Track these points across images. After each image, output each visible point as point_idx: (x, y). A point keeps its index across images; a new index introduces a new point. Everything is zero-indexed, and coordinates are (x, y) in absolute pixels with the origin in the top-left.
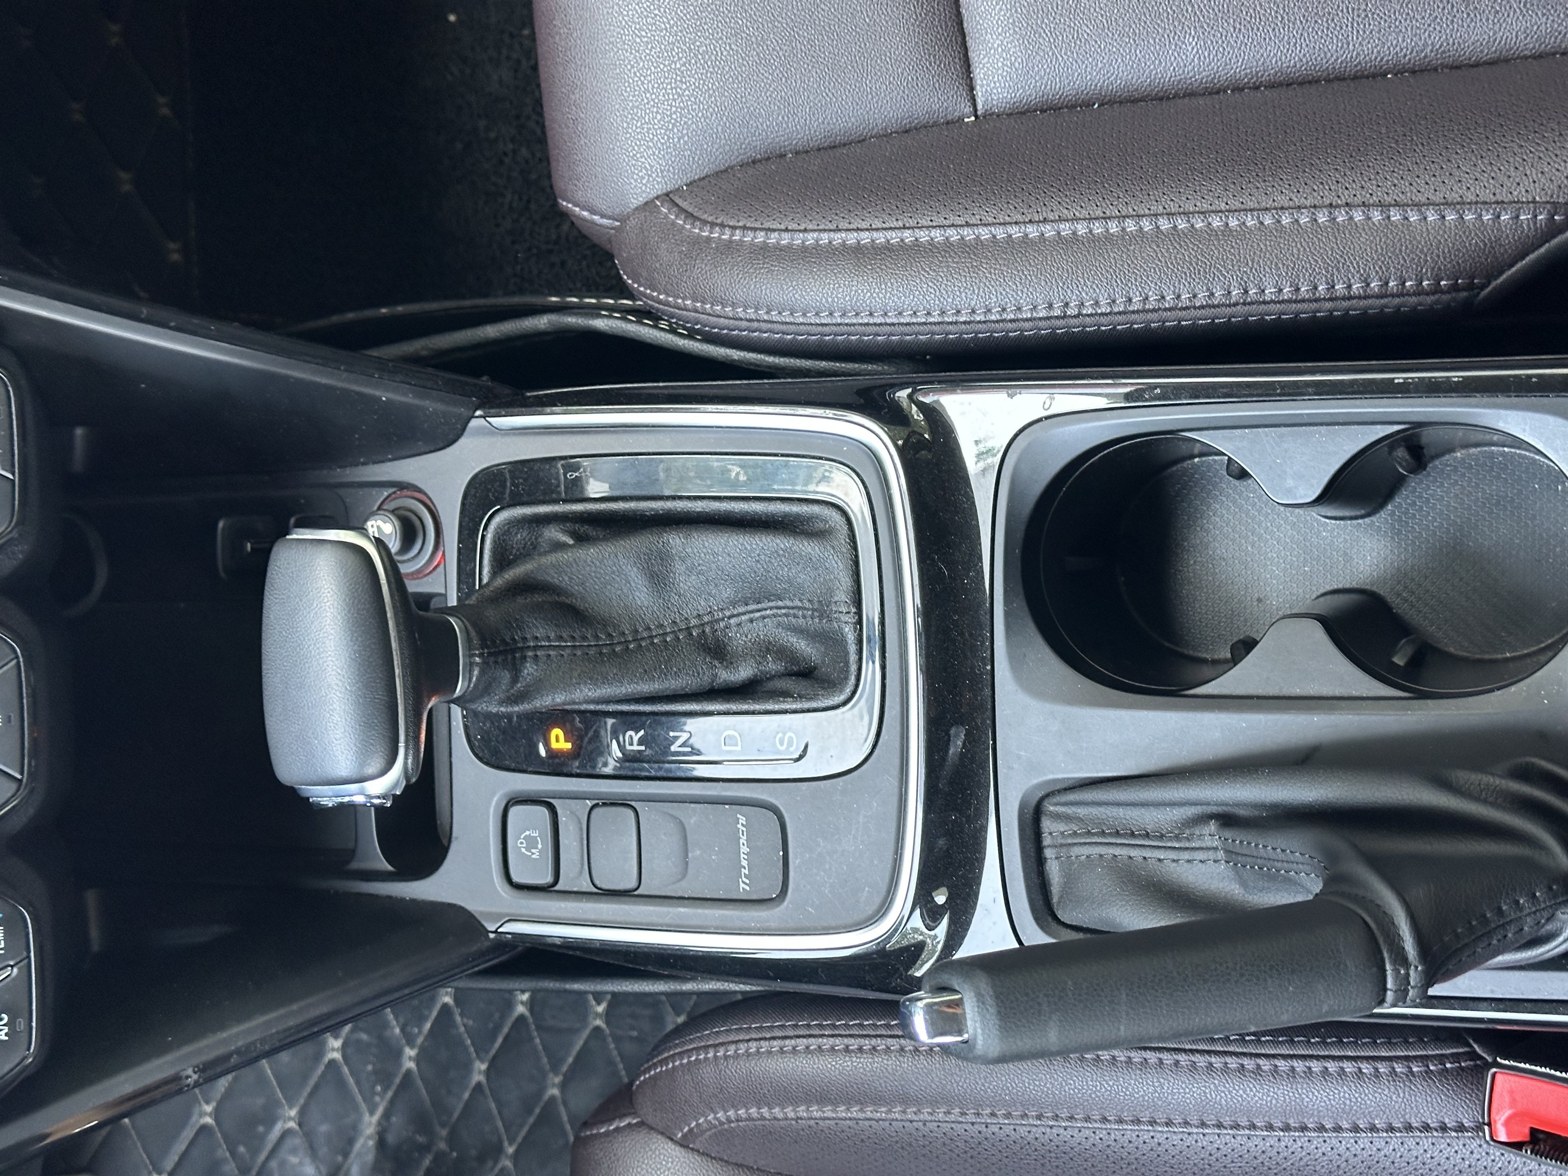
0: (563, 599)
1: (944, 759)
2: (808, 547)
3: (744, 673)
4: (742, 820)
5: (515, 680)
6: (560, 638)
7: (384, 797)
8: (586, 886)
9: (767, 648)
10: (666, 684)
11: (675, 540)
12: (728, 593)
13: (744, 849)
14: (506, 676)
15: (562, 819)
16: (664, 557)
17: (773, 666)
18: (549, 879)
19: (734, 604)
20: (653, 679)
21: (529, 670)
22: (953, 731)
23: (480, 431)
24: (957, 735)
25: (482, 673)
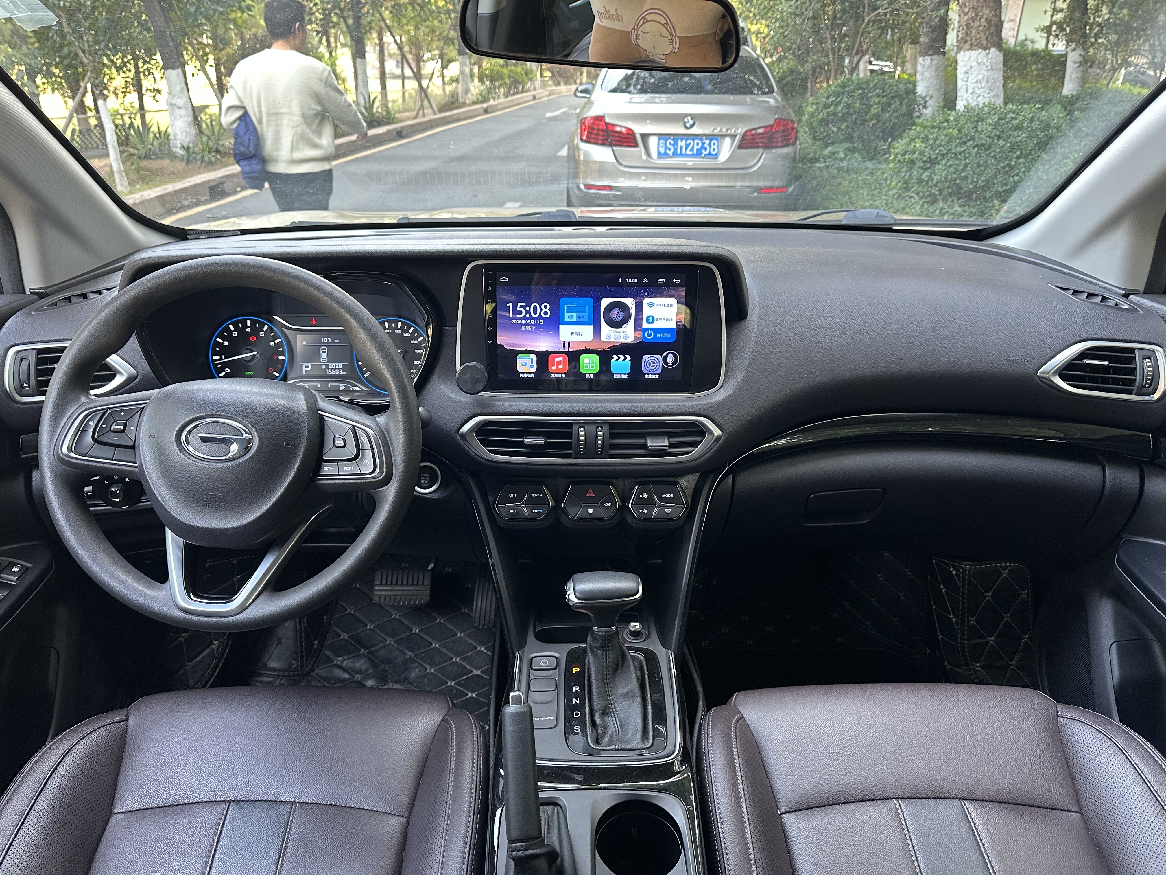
0: (620, 667)
1: (573, 772)
2: (639, 736)
3: (598, 720)
4: (552, 718)
5: (597, 648)
6: (609, 663)
7: (569, 599)
8: (531, 677)
9: (605, 729)
10: (595, 694)
11: (639, 700)
12: (623, 716)
13: (543, 719)
14: (598, 645)
15: (552, 672)
16: (633, 697)
17: (600, 731)
18: (534, 668)
19: (619, 718)
20: (597, 690)
21: (600, 652)
22: (582, 776)
23: (667, 653)
24: (581, 777)
25: (600, 635)
